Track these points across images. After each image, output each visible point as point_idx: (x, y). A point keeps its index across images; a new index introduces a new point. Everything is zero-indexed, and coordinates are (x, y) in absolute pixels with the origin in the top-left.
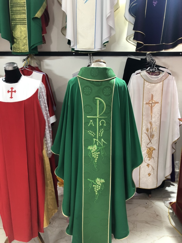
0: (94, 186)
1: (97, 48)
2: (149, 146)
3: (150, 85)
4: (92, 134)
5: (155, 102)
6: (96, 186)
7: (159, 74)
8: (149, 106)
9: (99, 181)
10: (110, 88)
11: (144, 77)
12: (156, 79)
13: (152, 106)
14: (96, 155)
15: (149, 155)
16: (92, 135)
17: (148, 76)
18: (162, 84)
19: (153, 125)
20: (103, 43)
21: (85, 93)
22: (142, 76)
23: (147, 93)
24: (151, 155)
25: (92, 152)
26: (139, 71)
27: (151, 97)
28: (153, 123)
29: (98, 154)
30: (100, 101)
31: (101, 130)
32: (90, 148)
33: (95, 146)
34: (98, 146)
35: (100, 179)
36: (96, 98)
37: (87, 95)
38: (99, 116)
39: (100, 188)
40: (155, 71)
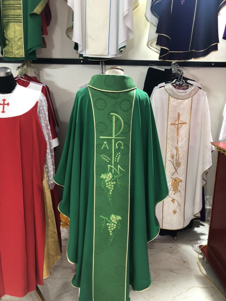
0: (108, 224)
1: (112, 54)
2: (174, 177)
3: (176, 101)
4: (107, 158)
5: (182, 123)
6: (110, 224)
7: (187, 88)
8: (175, 127)
9: (114, 218)
10: (129, 102)
11: (168, 92)
12: (184, 94)
13: (179, 127)
14: (110, 186)
15: (174, 188)
16: (107, 160)
17: (174, 90)
18: (191, 100)
19: (179, 150)
20: (119, 48)
21: (98, 107)
22: (166, 90)
23: (173, 111)
24: (177, 188)
25: (106, 182)
26: (163, 84)
27: (177, 116)
28: (179, 149)
29: (113, 185)
30: (116, 117)
31: (118, 154)
32: (103, 176)
33: (110, 174)
34: (113, 174)
35: (115, 215)
36: (111, 114)
37: (100, 110)
38: (115, 137)
39: (116, 227)
40: (183, 84)
